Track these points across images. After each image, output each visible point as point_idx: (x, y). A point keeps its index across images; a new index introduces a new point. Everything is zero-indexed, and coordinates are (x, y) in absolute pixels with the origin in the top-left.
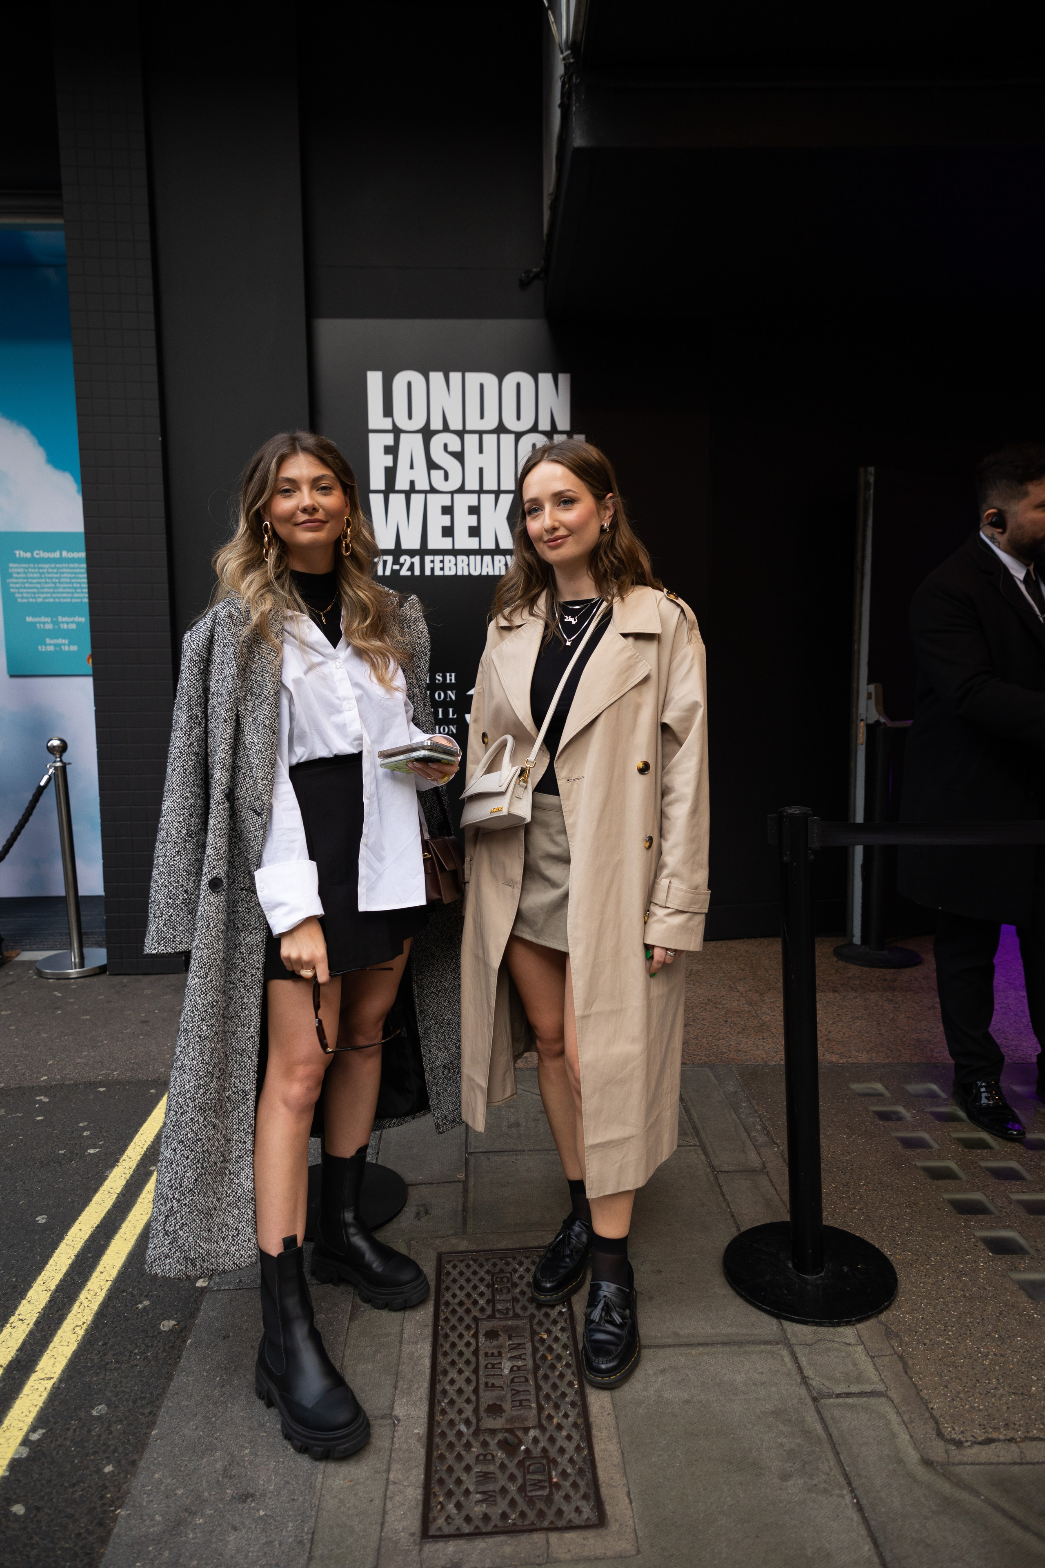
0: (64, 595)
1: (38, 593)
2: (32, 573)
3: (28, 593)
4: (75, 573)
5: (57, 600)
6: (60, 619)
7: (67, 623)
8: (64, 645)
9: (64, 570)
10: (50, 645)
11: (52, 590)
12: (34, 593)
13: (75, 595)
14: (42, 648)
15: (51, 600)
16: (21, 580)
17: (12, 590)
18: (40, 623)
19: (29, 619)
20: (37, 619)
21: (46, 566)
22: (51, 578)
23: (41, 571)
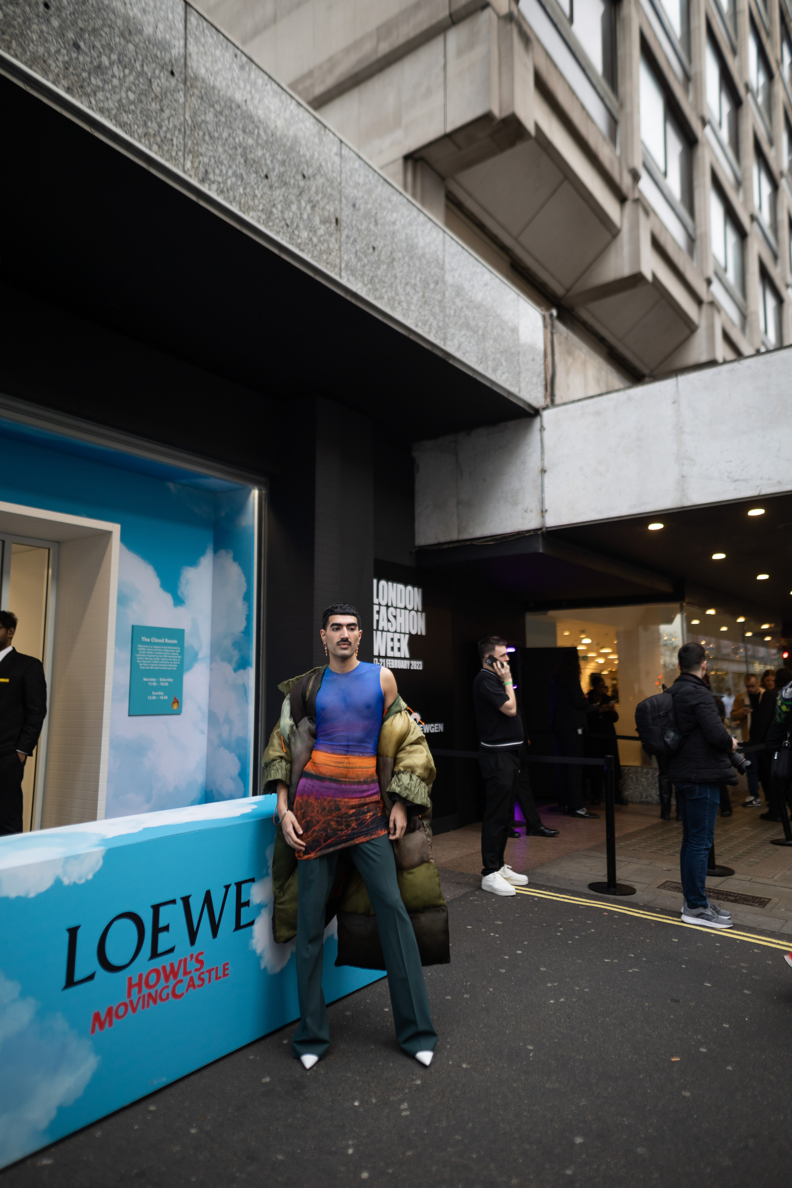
0: (164, 665)
1: (151, 663)
2: (149, 651)
3: (146, 663)
4: (170, 652)
5: (160, 668)
6: (161, 680)
7: (164, 682)
8: (161, 695)
9: (166, 650)
10: (154, 695)
11: (158, 662)
12: (149, 663)
13: (170, 665)
14: (150, 698)
15: (157, 668)
16: (143, 655)
17: (138, 661)
18: (150, 682)
19: (145, 679)
20: (149, 680)
21: (156, 647)
22: (158, 655)
23: (154, 650)
